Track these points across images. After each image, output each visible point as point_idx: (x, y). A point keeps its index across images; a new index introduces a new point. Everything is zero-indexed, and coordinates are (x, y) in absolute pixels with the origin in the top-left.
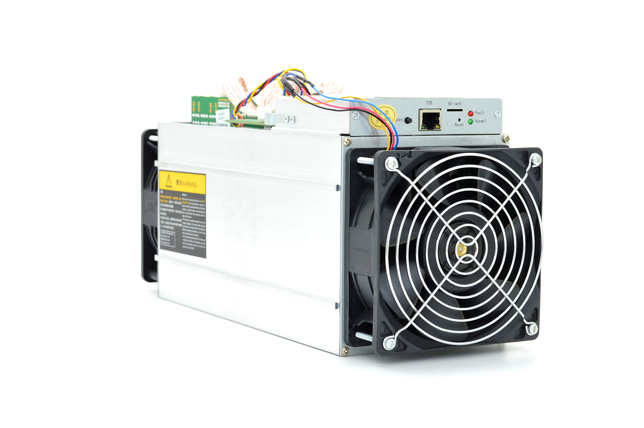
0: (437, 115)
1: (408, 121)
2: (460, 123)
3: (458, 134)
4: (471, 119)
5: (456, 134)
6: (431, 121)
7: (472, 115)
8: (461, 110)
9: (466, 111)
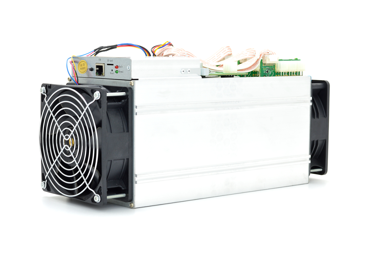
0: (102, 66)
1: (92, 70)
2: (112, 72)
3: (112, 78)
4: (117, 71)
5: (111, 78)
6: (100, 70)
7: (117, 68)
8: (113, 65)
9: (115, 65)
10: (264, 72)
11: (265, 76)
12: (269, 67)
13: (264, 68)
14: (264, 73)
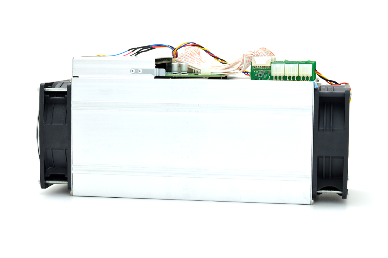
10: (256, 75)
11: (257, 80)
12: (262, 69)
13: (255, 71)
14: (255, 77)
